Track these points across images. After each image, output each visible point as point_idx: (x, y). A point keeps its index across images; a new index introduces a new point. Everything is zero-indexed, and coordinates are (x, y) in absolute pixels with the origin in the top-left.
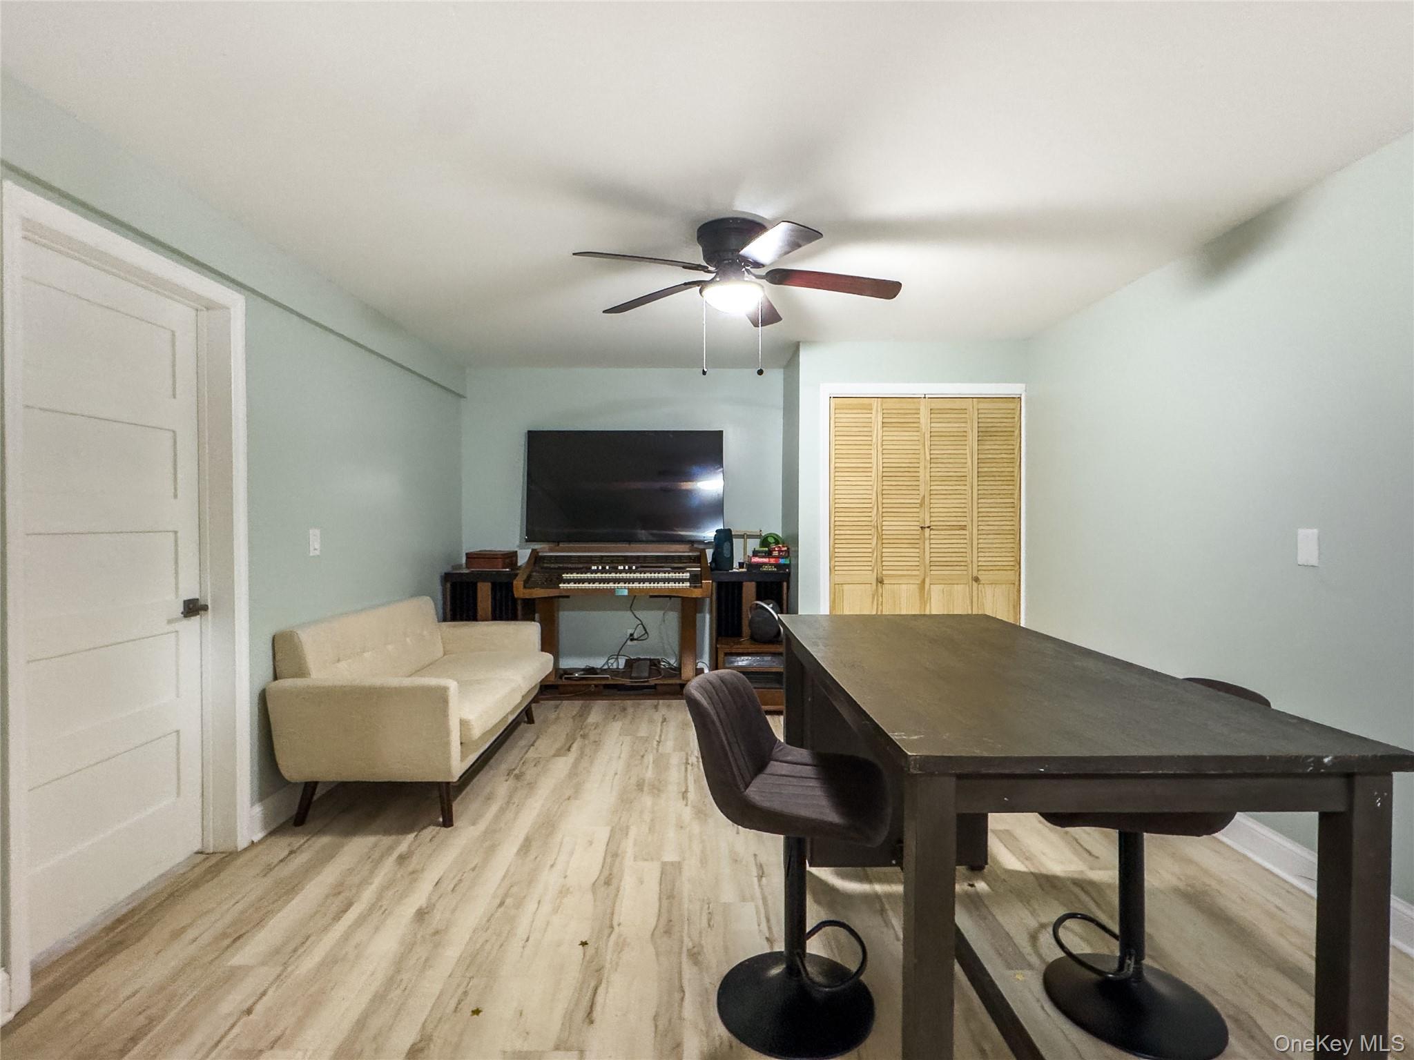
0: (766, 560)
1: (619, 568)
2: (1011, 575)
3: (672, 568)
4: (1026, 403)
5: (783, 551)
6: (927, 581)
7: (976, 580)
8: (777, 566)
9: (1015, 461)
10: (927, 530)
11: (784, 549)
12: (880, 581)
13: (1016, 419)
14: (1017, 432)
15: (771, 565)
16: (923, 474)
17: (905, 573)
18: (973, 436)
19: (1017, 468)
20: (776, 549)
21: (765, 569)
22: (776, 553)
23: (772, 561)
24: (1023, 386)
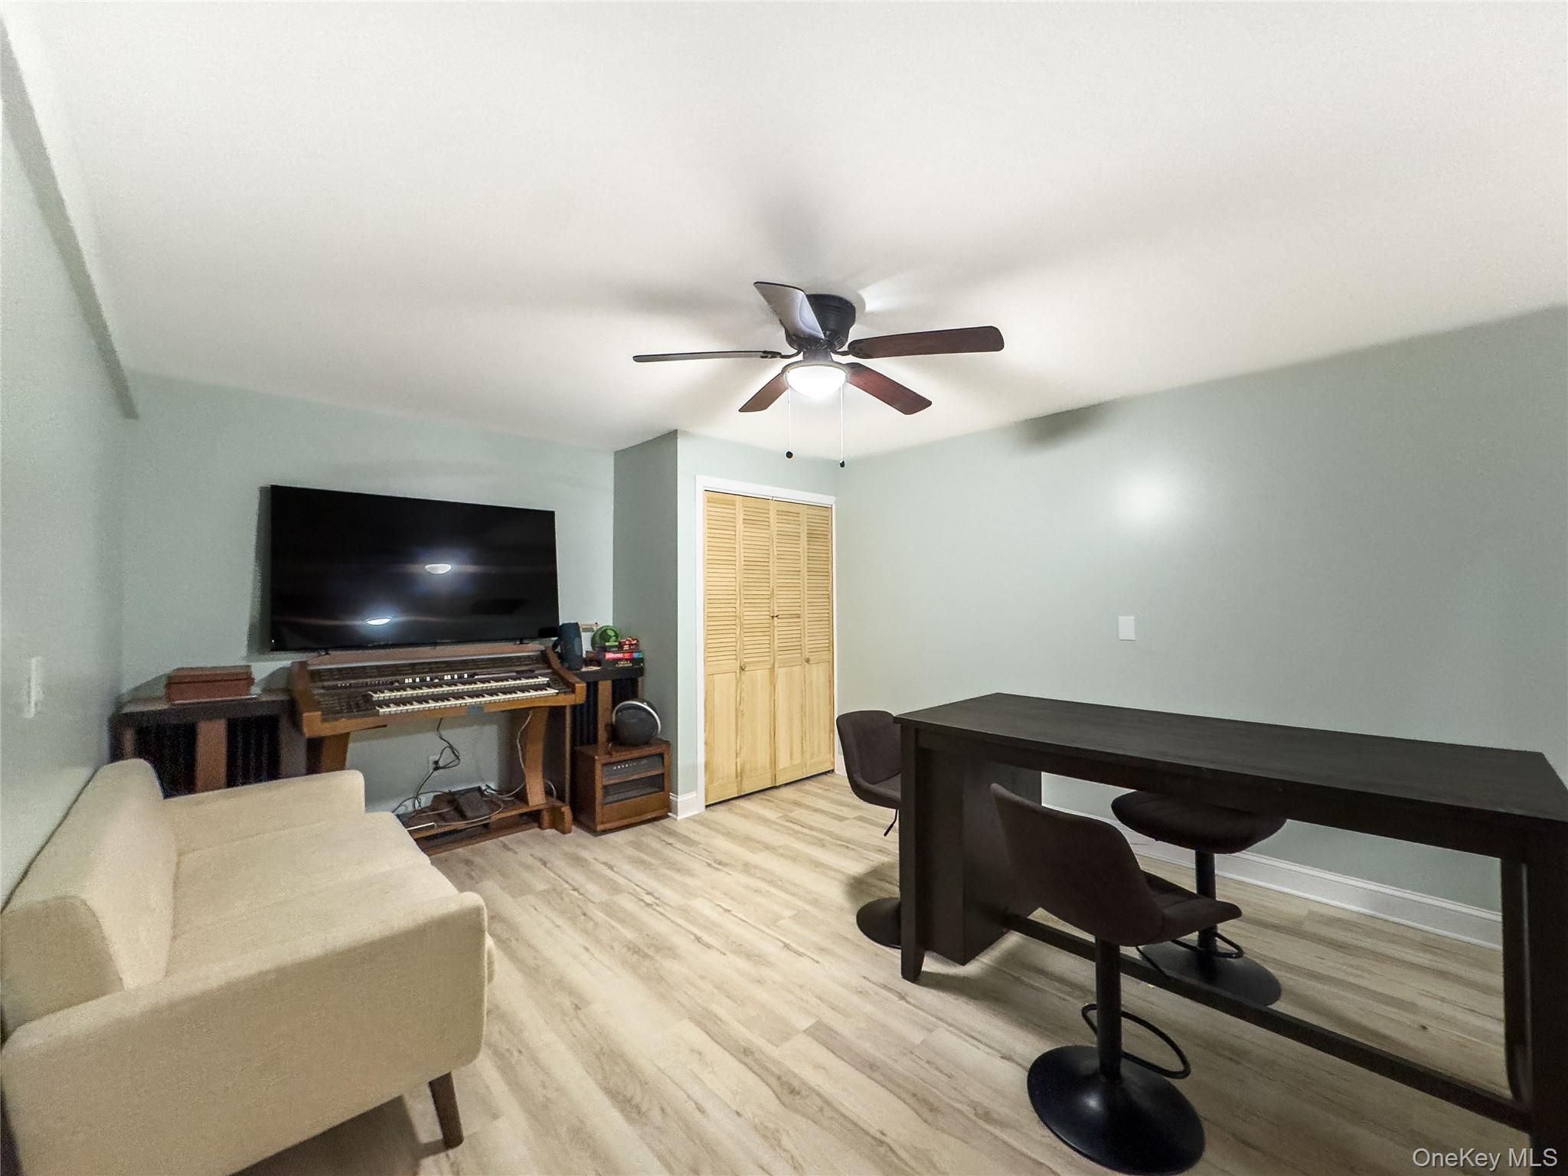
0: (620, 655)
1: (446, 678)
2: (826, 655)
3: (517, 672)
4: (837, 513)
5: (632, 645)
6: (776, 665)
7: (808, 661)
8: (632, 660)
9: (828, 560)
10: (776, 618)
11: (634, 642)
12: (742, 669)
13: (830, 525)
14: (830, 537)
15: (627, 660)
16: (773, 569)
17: (761, 659)
18: (804, 537)
19: (830, 565)
20: (627, 643)
21: (621, 664)
22: (626, 647)
23: (627, 656)
24: (834, 498)
